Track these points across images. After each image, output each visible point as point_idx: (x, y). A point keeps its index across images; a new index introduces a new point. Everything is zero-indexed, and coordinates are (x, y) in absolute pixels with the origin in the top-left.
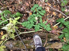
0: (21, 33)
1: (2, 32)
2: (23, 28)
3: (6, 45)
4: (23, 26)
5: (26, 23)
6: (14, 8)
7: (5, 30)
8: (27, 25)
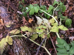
0: (44, 47)
1: (32, 20)
2: (53, 44)
3: (15, 42)
4: (57, 43)
5: (63, 44)
6: (71, 9)
7: (37, 21)
8: (62, 49)
